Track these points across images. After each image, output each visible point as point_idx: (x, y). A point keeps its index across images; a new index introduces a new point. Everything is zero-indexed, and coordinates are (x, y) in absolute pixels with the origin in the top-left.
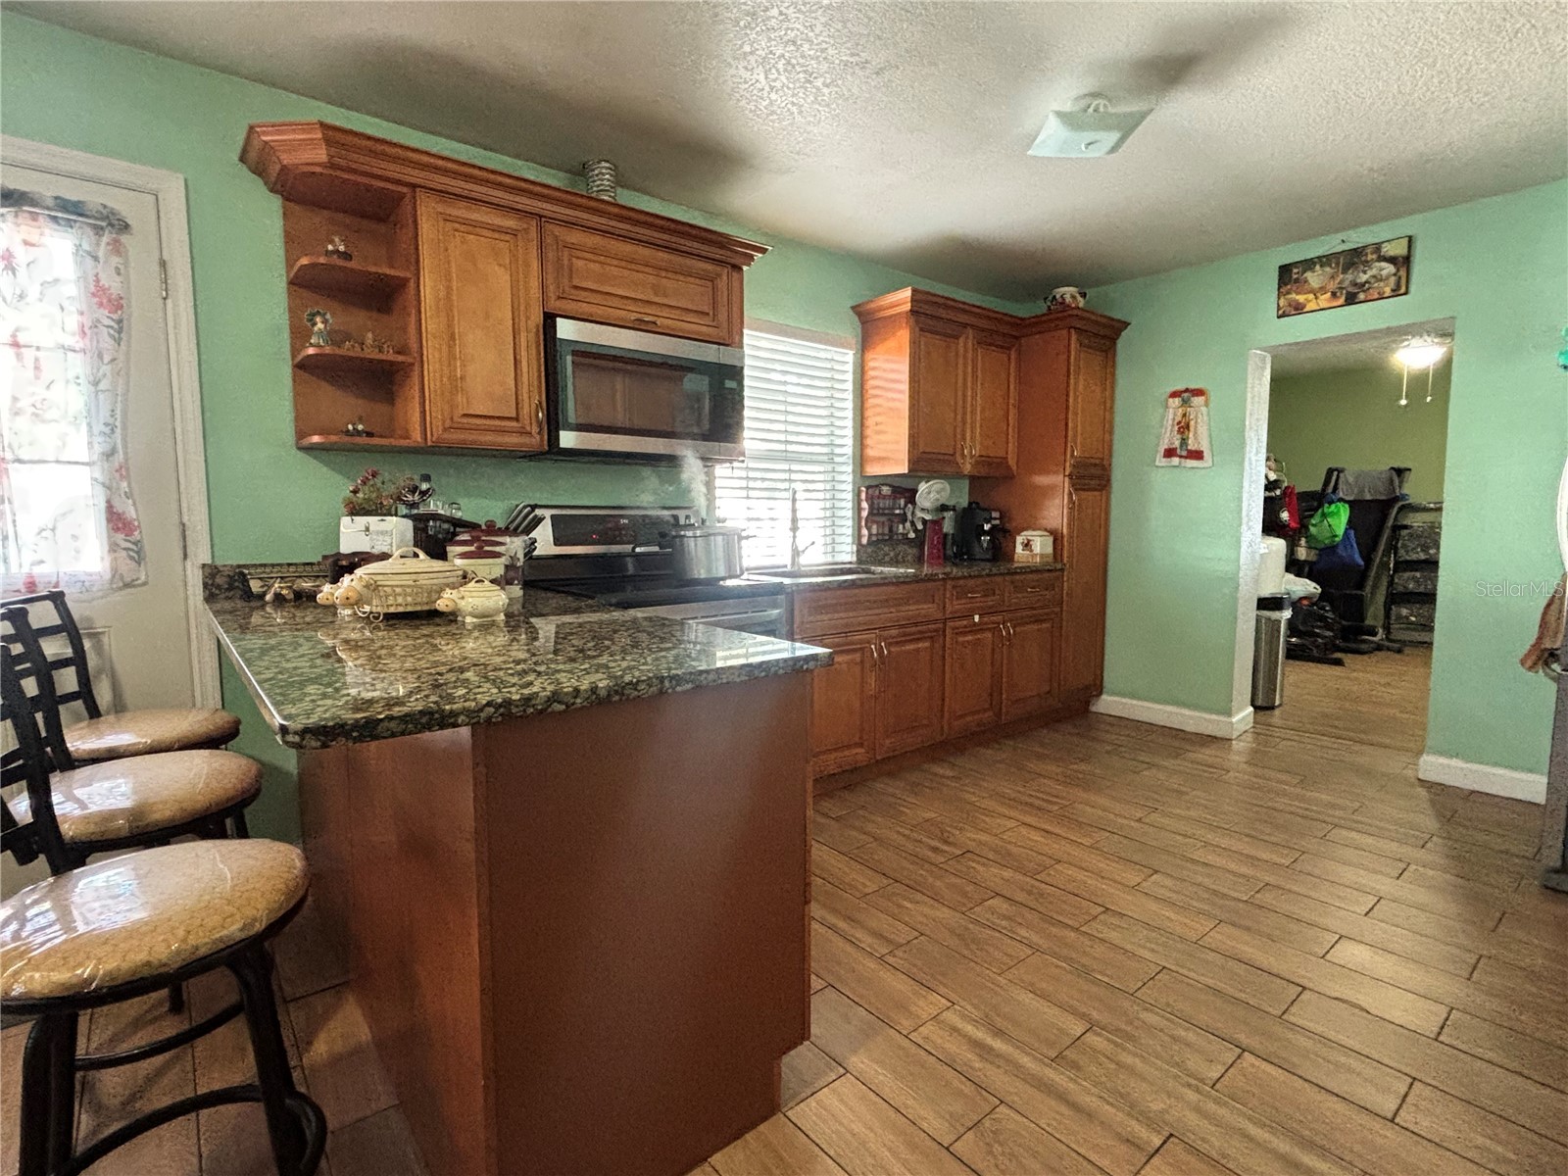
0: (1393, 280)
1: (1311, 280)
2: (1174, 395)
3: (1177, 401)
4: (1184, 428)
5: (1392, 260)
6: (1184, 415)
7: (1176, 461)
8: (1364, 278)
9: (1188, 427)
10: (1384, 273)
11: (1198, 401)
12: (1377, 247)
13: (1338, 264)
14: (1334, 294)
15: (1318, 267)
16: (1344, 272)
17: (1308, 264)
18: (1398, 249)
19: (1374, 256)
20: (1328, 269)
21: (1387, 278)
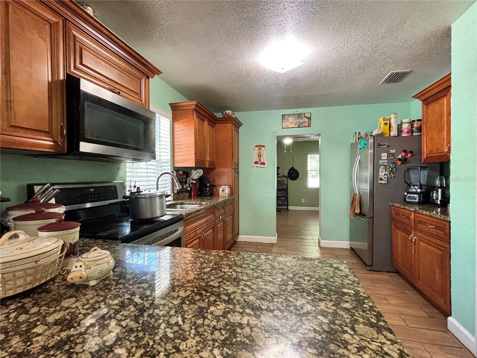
0: (308, 122)
1: (290, 120)
2: (257, 146)
3: (257, 148)
4: (260, 156)
5: (307, 118)
6: (259, 152)
7: (258, 165)
8: (302, 121)
9: (261, 156)
10: (306, 121)
11: (263, 148)
12: (304, 114)
13: (296, 116)
14: (295, 124)
15: (291, 117)
16: (297, 119)
17: (289, 115)
18: (308, 115)
19: (304, 116)
20: (294, 117)
21: (307, 122)
